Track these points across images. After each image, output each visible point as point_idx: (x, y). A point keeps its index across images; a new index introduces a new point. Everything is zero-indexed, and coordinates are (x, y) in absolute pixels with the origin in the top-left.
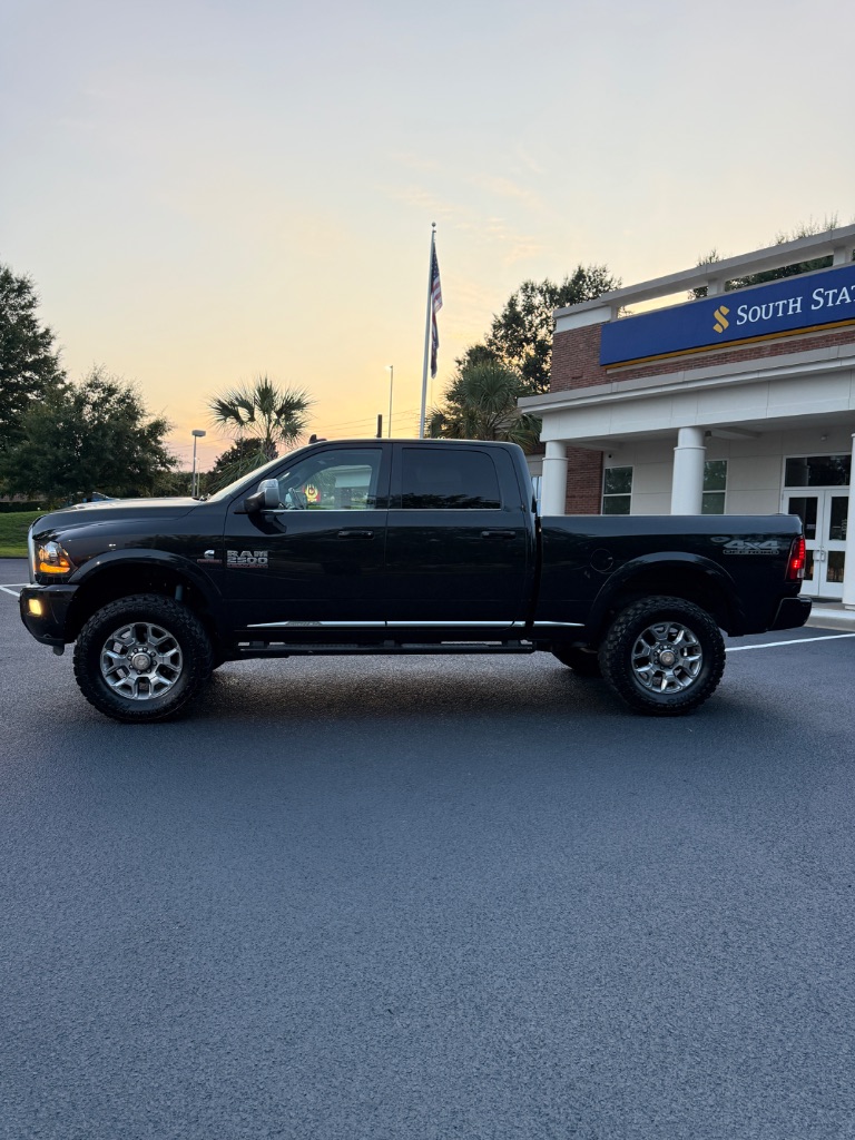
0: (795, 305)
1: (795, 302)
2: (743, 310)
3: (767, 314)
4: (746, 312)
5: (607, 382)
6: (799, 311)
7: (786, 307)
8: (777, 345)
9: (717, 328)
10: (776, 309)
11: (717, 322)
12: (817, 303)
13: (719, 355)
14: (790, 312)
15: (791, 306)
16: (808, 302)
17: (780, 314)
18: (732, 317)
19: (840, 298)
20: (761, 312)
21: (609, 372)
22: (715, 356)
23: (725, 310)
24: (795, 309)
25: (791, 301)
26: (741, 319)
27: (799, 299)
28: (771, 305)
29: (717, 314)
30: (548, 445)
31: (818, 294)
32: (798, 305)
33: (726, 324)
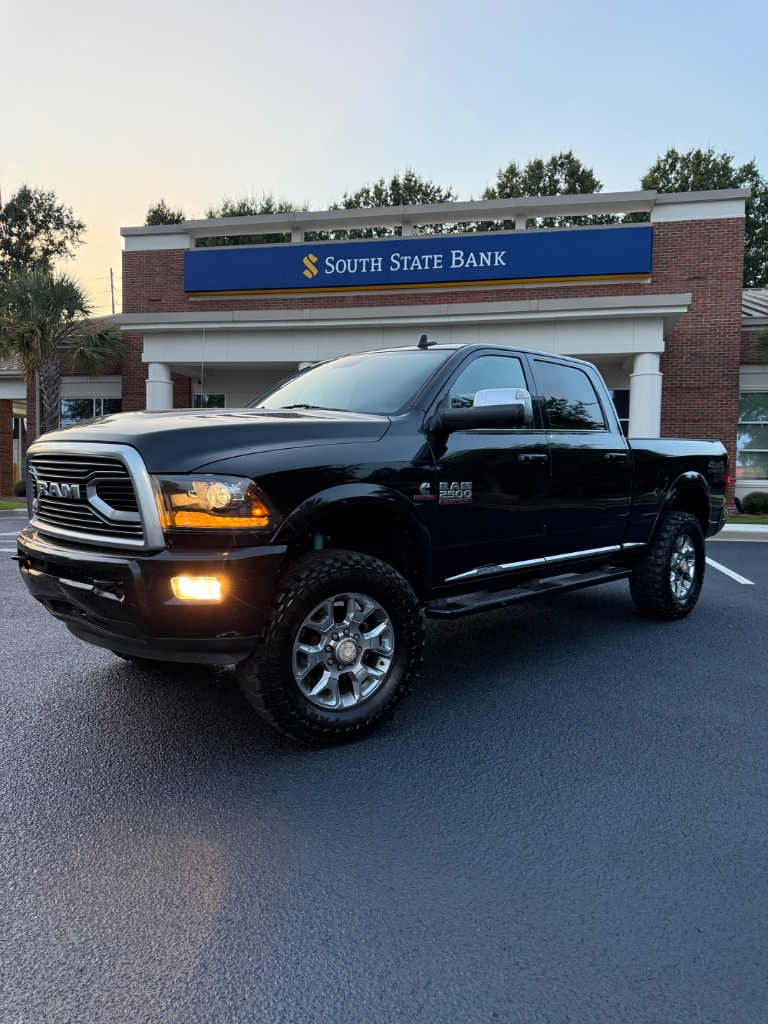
0: (377, 264)
1: (376, 261)
2: (330, 261)
3: (352, 268)
4: (334, 263)
5: (191, 310)
6: (380, 270)
7: (368, 265)
8: (359, 297)
9: (306, 273)
10: (360, 265)
11: (306, 268)
12: (395, 266)
13: (306, 299)
14: (373, 270)
15: (373, 264)
16: (387, 264)
17: (364, 270)
18: (320, 265)
19: (413, 264)
20: (347, 265)
21: (191, 299)
22: (302, 299)
23: (314, 259)
24: (376, 267)
25: (373, 260)
26: (329, 269)
27: (380, 259)
28: (356, 261)
29: (305, 260)
30: (151, 367)
31: (395, 258)
32: (379, 264)
33: (315, 272)
